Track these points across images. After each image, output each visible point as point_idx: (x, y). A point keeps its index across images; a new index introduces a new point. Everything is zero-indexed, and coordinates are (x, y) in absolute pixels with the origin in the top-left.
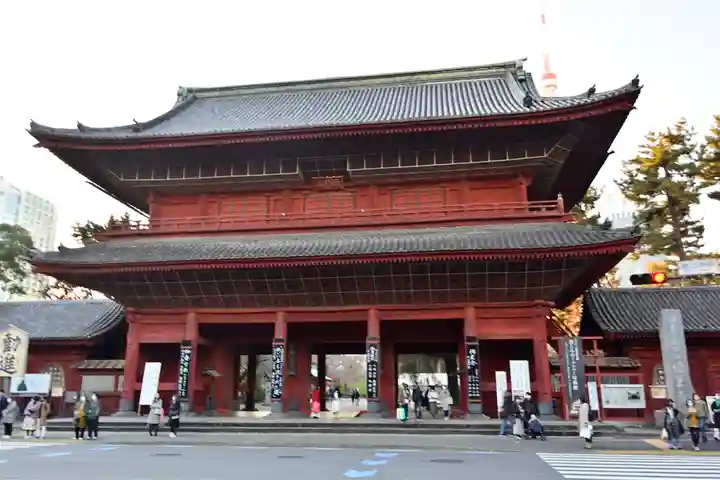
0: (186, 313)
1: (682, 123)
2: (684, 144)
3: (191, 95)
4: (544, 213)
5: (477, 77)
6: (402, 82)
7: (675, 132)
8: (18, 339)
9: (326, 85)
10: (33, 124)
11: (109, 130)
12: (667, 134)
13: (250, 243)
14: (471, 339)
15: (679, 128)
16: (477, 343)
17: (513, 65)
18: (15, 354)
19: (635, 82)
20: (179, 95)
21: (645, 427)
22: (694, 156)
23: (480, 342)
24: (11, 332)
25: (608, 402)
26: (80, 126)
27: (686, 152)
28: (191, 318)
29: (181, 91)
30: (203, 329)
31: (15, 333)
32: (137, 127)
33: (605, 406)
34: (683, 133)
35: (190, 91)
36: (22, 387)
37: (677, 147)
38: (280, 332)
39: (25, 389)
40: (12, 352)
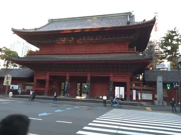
0: (46, 73)
1: (176, 28)
2: (176, 33)
3: (51, 21)
4: (131, 51)
5: (121, 16)
6: (102, 17)
7: (173, 30)
8: (9, 77)
9: (83, 18)
10: (12, 28)
11: (30, 30)
12: (171, 31)
13: (61, 57)
14: (112, 81)
15: (175, 29)
17: (130, 13)
18: (9, 81)
19: (155, 18)
20: (49, 21)
21: (151, 104)
22: (179, 36)
23: (114, 82)
24: (8, 76)
25: (143, 98)
26: (23, 29)
27: (177, 35)
28: (48, 74)
29: (49, 20)
30: (50, 77)
31: (9, 76)
32: (36, 29)
33: (142, 99)
34: (176, 30)
35: (51, 20)
36: (13, 88)
37: (174, 34)
38: (68, 78)
40: (8, 80)
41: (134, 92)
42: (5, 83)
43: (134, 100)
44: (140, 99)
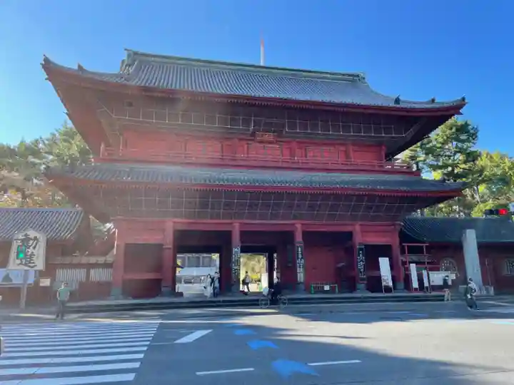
8: (36, 238)
10: (46, 60)
16: (363, 247)
18: (35, 252)
23: (366, 246)
24: (29, 233)
26: (80, 67)
30: (178, 234)
31: (32, 234)
33: (432, 284)
39: (11, 280)
40: (31, 250)
41: (413, 267)
42: (18, 262)
43: (416, 289)
44: (426, 284)
